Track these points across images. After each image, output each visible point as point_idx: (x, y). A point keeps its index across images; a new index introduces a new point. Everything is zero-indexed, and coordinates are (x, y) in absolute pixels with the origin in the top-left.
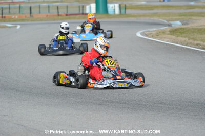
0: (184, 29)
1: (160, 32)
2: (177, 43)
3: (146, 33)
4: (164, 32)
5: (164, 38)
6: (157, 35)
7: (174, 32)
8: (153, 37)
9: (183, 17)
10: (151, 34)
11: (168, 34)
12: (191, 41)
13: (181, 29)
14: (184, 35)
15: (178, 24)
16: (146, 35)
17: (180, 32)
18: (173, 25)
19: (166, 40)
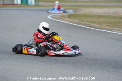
0: (76, 14)
1: (62, 16)
2: (72, 23)
3: (54, 16)
4: (64, 16)
5: (65, 20)
6: (60, 18)
7: (70, 16)
8: (58, 19)
9: (73, 8)
10: (56, 17)
11: (67, 18)
12: (81, 22)
13: (74, 14)
14: (77, 18)
15: (71, 12)
16: (54, 18)
17: (74, 17)
18: (68, 12)
19: (66, 21)
